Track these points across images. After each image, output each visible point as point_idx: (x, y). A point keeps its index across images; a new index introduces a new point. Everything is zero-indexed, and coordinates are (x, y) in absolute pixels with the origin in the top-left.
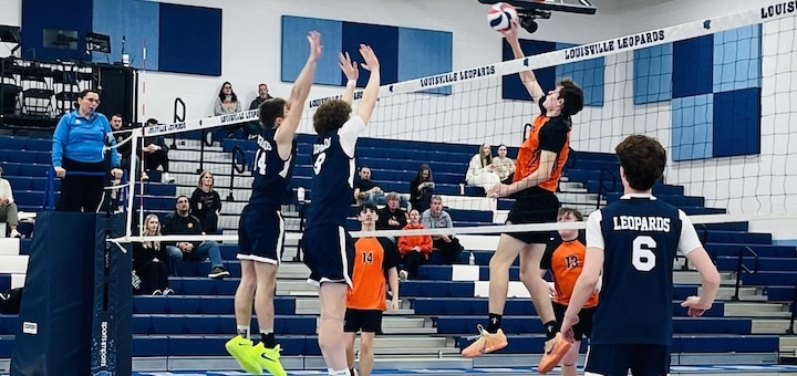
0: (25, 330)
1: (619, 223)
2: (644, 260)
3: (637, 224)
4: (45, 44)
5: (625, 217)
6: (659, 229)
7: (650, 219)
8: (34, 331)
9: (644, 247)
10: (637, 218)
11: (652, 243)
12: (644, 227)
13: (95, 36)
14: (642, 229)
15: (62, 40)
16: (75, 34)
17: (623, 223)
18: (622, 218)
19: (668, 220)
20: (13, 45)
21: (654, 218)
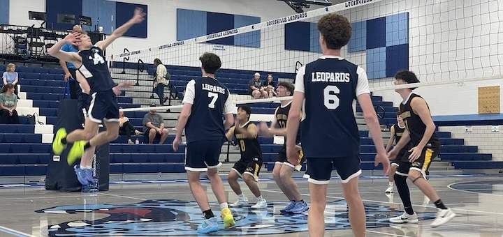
0: (54, 160)
1: (315, 77)
2: (331, 102)
3: (327, 78)
4: (58, 22)
5: (319, 73)
6: (342, 81)
7: (336, 74)
8: (59, 160)
9: (332, 93)
10: (327, 73)
11: (337, 91)
12: (332, 80)
13: (83, 17)
14: (331, 81)
15: (67, 19)
16: (74, 17)
17: (318, 76)
18: (317, 73)
19: (348, 75)
20: (41, 22)
21: (338, 74)
